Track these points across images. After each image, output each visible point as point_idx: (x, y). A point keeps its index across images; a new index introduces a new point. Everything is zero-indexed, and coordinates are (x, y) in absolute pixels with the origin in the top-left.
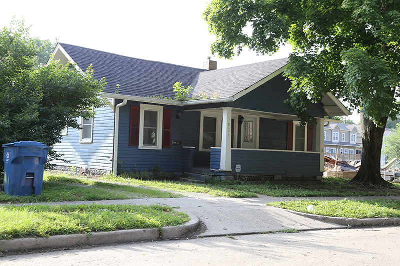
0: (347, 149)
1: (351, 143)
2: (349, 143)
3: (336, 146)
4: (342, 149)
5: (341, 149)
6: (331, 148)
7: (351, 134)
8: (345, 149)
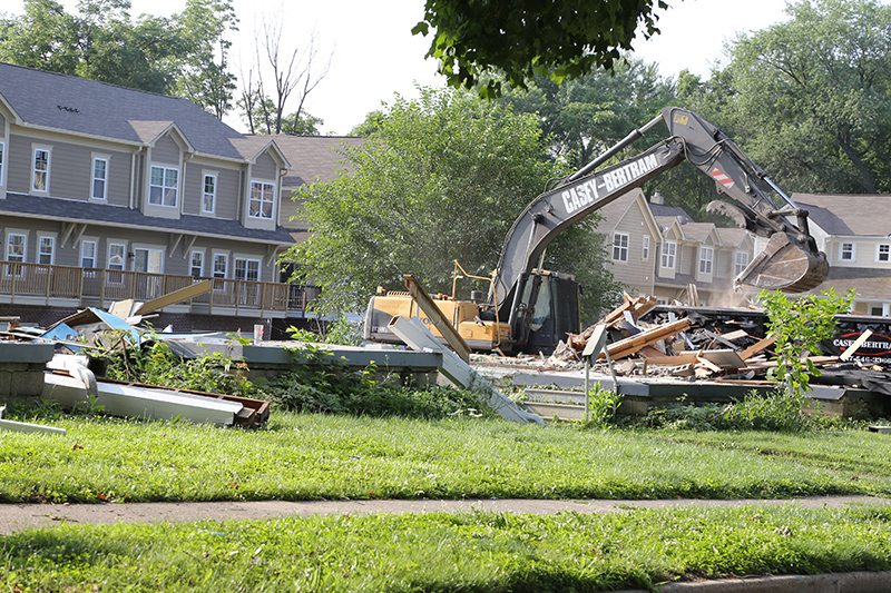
0: (225, 254)
1: (247, 225)
2: (237, 226)
3: (166, 239)
4: (202, 252)
5: (193, 251)
6: (136, 248)
7: (251, 181)
8: (216, 253)
